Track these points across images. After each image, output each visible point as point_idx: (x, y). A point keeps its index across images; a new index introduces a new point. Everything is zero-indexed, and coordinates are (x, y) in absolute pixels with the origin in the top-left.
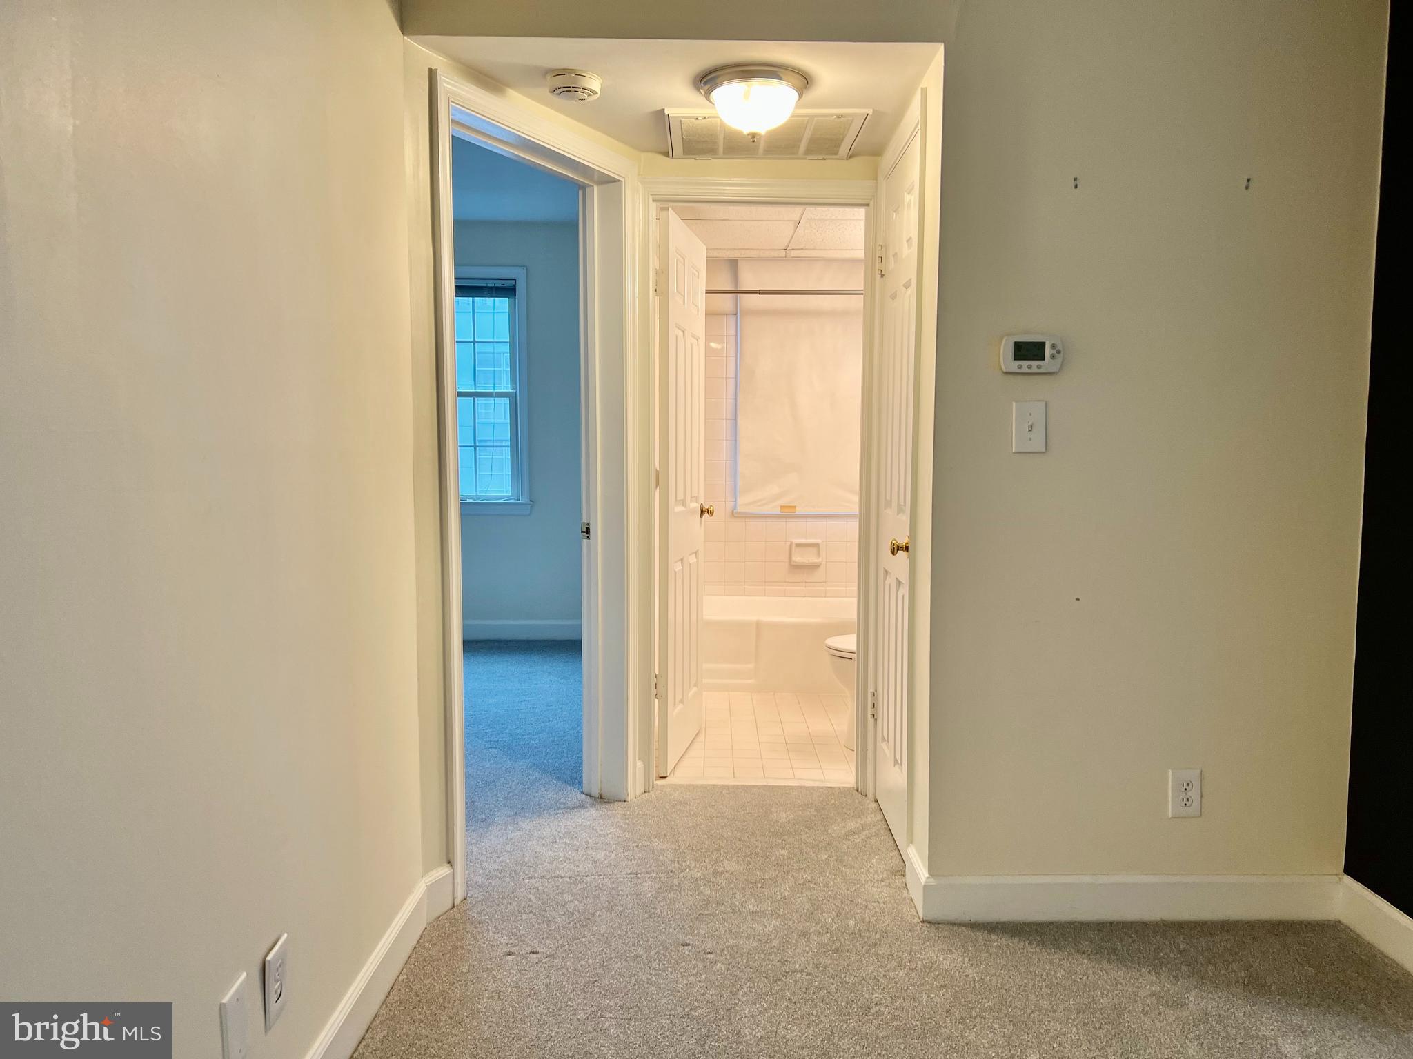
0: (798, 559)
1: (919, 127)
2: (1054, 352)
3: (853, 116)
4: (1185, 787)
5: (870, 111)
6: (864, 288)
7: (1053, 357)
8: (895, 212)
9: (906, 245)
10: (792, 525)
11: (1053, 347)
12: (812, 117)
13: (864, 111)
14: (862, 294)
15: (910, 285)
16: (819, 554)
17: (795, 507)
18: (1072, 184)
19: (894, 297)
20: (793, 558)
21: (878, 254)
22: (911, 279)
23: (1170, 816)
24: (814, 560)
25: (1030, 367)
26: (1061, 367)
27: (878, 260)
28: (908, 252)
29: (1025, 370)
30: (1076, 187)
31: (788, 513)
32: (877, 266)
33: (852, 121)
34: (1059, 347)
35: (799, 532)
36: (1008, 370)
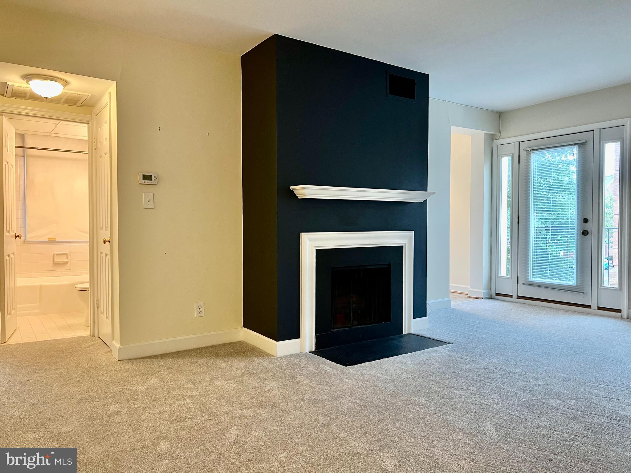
0: (57, 260)
1: (108, 103)
2: (155, 178)
3: (84, 95)
4: (199, 307)
5: (90, 95)
6: (88, 151)
7: (155, 180)
8: (100, 128)
9: (104, 140)
10: (53, 246)
11: (155, 177)
12: (68, 93)
13: (89, 94)
14: (87, 153)
15: (107, 154)
16: (67, 258)
17: (55, 238)
18: (158, 129)
19: (101, 157)
20: (55, 260)
21: (94, 141)
22: (107, 152)
23: (195, 317)
24: (65, 260)
25: (148, 182)
26: (157, 183)
27: (93, 144)
28: (106, 143)
29: (146, 183)
30: (160, 130)
31: (52, 241)
32: (93, 145)
33: (83, 96)
34: (157, 177)
35: (57, 249)
36: (141, 183)
